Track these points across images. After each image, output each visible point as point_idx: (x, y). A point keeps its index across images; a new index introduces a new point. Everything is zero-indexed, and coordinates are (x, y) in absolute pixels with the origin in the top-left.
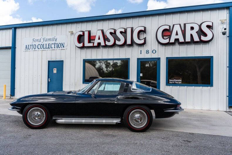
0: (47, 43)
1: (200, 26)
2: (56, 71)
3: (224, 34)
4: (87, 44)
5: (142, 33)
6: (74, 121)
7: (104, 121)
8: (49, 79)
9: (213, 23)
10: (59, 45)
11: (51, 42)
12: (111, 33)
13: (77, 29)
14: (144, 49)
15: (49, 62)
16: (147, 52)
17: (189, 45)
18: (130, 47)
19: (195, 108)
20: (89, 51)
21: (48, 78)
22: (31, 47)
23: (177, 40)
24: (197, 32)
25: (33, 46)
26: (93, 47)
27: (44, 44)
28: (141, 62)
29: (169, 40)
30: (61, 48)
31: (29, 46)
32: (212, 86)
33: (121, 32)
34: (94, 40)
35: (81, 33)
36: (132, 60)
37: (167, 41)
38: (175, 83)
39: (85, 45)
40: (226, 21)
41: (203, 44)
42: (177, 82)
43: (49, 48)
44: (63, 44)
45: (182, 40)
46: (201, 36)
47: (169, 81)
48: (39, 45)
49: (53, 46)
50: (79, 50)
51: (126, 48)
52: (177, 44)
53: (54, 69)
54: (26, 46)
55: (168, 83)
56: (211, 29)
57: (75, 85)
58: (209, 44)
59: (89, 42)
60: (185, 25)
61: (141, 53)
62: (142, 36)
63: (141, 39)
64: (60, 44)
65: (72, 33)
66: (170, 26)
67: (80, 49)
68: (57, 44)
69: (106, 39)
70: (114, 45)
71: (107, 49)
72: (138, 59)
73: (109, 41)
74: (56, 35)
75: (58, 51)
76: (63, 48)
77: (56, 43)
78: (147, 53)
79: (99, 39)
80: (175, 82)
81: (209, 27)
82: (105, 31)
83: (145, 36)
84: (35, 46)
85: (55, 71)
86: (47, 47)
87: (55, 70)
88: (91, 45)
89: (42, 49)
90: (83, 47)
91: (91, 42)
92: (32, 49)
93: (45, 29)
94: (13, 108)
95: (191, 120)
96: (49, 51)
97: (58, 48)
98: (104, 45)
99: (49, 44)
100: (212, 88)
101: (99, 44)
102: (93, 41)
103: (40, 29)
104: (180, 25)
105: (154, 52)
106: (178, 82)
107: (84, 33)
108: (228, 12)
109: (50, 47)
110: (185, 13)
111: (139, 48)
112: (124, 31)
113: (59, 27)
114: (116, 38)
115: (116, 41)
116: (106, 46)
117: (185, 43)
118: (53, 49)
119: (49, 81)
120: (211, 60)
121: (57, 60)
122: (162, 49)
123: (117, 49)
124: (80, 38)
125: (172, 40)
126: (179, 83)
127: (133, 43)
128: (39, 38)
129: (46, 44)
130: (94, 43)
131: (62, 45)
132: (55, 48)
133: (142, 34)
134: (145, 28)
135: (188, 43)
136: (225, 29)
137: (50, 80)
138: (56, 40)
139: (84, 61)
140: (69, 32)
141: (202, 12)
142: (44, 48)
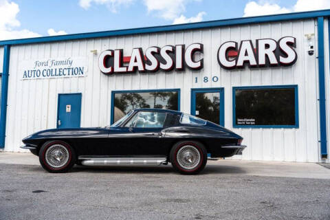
0: (58, 67)
1: (278, 43)
2: (70, 109)
3: (311, 53)
4: (117, 69)
7: (145, 161)
11: (63, 67)
12: (153, 53)
13: (104, 48)
14: (201, 76)
15: (60, 95)
16: (206, 80)
17: (264, 69)
18: (181, 73)
20: (120, 78)
21: (58, 120)
22: (33, 73)
23: (246, 62)
24: (274, 52)
25: (36, 73)
26: (127, 73)
27: (52, 70)
28: (197, 94)
29: (236, 63)
30: (78, 75)
31: (30, 72)
32: (297, 127)
33: (168, 52)
36: (183, 91)
37: (232, 64)
38: (246, 124)
40: (313, 37)
41: (283, 68)
43: (60, 75)
45: (253, 62)
46: (280, 57)
47: (237, 122)
48: (46, 70)
49: (66, 72)
50: (105, 78)
51: (175, 76)
52: (247, 68)
53: (67, 106)
54: (25, 72)
56: (293, 48)
58: (291, 67)
59: (121, 65)
60: (257, 41)
61: (196, 82)
63: (196, 61)
64: (78, 69)
65: (95, 53)
67: (107, 76)
68: (73, 69)
69: (145, 61)
70: (158, 70)
71: (148, 75)
72: (192, 90)
73: (150, 64)
74: (72, 56)
75: (74, 79)
76: (81, 75)
77: (71, 67)
79: (136, 61)
80: (245, 122)
82: (144, 51)
83: (202, 57)
84: (38, 72)
85: (68, 109)
86: (58, 73)
88: (124, 69)
89: (50, 77)
90: (112, 73)
91: (124, 65)
92: (34, 77)
93: (55, 47)
96: (60, 80)
97: (75, 76)
98: (143, 69)
99: (60, 69)
100: (297, 130)
101: (136, 68)
103: (48, 47)
104: (251, 41)
105: (215, 79)
106: (250, 122)
107: (113, 52)
108: (316, 24)
109: (61, 73)
110: (258, 25)
111: (194, 74)
112: (171, 50)
113: (77, 45)
114: (161, 60)
115: (161, 64)
116: (145, 72)
118: (67, 76)
119: (60, 124)
120: (295, 90)
121: (72, 93)
122: (227, 74)
123: (161, 76)
125: (240, 63)
126: (252, 123)
127: (184, 67)
128: (45, 60)
129: (56, 69)
131: (81, 70)
132: (69, 75)
134: (202, 46)
135: (262, 67)
136: (312, 47)
137: (61, 122)
138: (71, 63)
139: (113, 93)
140: (92, 51)
141: (280, 24)
142: (52, 75)
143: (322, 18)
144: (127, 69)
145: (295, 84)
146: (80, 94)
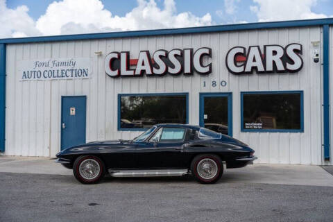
0: (60, 68)
1: (285, 50)
2: (74, 112)
3: (316, 61)
4: (124, 72)
8: (63, 124)
10: (80, 71)
11: (65, 68)
12: (161, 57)
13: (109, 48)
14: (209, 80)
15: (63, 97)
16: (214, 84)
17: (272, 75)
18: (189, 77)
20: (127, 82)
21: (62, 122)
22: (33, 74)
23: (254, 68)
24: (281, 58)
25: (36, 74)
26: (134, 76)
27: (54, 71)
28: (206, 99)
29: (245, 69)
30: (82, 77)
31: (30, 73)
32: (302, 131)
35: (116, 56)
36: (192, 95)
38: (253, 128)
39: (122, 73)
40: (319, 44)
41: (289, 74)
43: (62, 77)
44: (86, 70)
45: (261, 68)
46: (287, 63)
47: (244, 126)
48: (47, 71)
49: (69, 73)
50: (111, 81)
51: (182, 78)
52: (255, 72)
53: (71, 109)
54: (24, 72)
55: (243, 129)
56: (299, 55)
57: (106, 132)
58: (297, 74)
60: (265, 47)
61: (205, 86)
64: (82, 71)
65: (100, 55)
67: (113, 79)
68: (76, 70)
69: (153, 65)
70: (166, 73)
71: (155, 78)
72: (201, 94)
73: (158, 68)
74: (75, 57)
75: (78, 80)
76: (85, 77)
77: (75, 68)
79: (143, 64)
80: (253, 126)
81: (296, 51)
82: (151, 53)
84: (39, 73)
85: (73, 112)
86: (60, 74)
88: (131, 73)
89: (52, 78)
92: (34, 78)
93: (56, 46)
96: (63, 82)
97: (78, 77)
98: (151, 73)
99: (62, 70)
103: (48, 46)
104: (258, 47)
105: (223, 84)
106: (257, 126)
107: (119, 55)
108: (322, 31)
109: (64, 75)
111: (202, 78)
113: (79, 45)
115: (169, 67)
116: (153, 75)
118: (70, 77)
119: (64, 127)
120: (301, 95)
121: (76, 95)
122: (233, 79)
123: (169, 80)
124: (114, 63)
126: (259, 127)
127: (193, 72)
128: (46, 60)
129: (58, 71)
130: (135, 70)
131: (85, 72)
132: (72, 76)
134: (210, 50)
135: (269, 72)
136: (317, 55)
137: (65, 125)
138: (74, 65)
139: (120, 96)
140: (96, 53)
141: (287, 31)
142: (54, 77)
143: (328, 26)
144: (135, 72)
145: (301, 90)
146: (85, 97)
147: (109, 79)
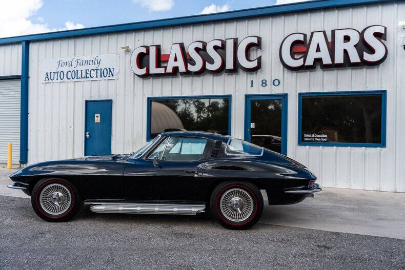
0: (84, 68)
1: (362, 35)
2: (99, 118)
5: (255, 48)
6: (121, 208)
7: (175, 209)
8: (87, 133)
9: (385, 28)
11: (90, 67)
12: (197, 50)
13: (137, 43)
14: (257, 78)
15: (87, 102)
16: (264, 83)
17: (341, 70)
18: (232, 75)
19: (352, 187)
20: (158, 82)
21: (86, 131)
22: (56, 75)
23: (318, 61)
24: (356, 46)
25: (59, 74)
26: (165, 75)
27: (77, 71)
28: (253, 102)
29: (304, 62)
30: (107, 78)
31: (52, 74)
32: (384, 145)
33: (216, 48)
34: (167, 61)
35: (144, 50)
36: (235, 98)
37: (299, 63)
38: (315, 141)
39: (151, 72)
41: (367, 68)
42: (319, 140)
43: (86, 78)
44: (112, 70)
45: (327, 60)
46: (364, 52)
47: (303, 137)
48: (70, 72)
49: (94, 74)
50: (139, 81)
51: (224, 77)
52: (318, 68)
53: (96, 115)
54: (47, 73)
56: (382, 40)
58: (378, 67)
59: (158, 65)
60: (333, 32)
61: (252, 86)
62: (254, 55)
63: (251, 59)
64: (107, 70)
65: (127, 50)
66: (305, 36)
67: (142, 79)
68: (101, 69)
69: (187, 60)
70: (203, 71)
71: (191, 77)
72: (247, 96)
73: (193, 64)
74: (100, 54)
75: (103, 82)
76: (111, 78)
77: (99, 68)
78: (264, 85)
79: (176, 60)
80: (315, 138)
81: (378, 35)
82: (186, 46)
83: (259, 53)
84: (62, 73)
85: (97, 119)
86: (84, 75)
87: (97, 117)
88: (161, 71)
89: (75, 80)
90: (147, 76)
91: (162, 65)
92: (57, 79)
93: (80, 42)
94: (16, 185)
95: (340, 208)
96: (86, 84)
97: (103, 78)
98: (184, 71)
99: (86, 70)
100: (384, 149)
101: (176, 69)
102: (165, 65)
103: (72, 42)
104: (324, 32)
105: (276, 83)
106: (321, 138)
107: (148, 48)
109: (88, 75)
110: (334, 10)
111: (249, 76)
112: (220, 45)
113: (105, 40)
114: (207, 59)
115: (207, 63)
116: (188, 73)
117: (333, 66)
118: (95, 78)
119: (88, 136)
120: (383, 97)
121: (101, 99)
122: (290, 77)
123: (209, 79)
124: (142, 60)
125: (310, 62)
126: (323, 140)
127: (237, 68)
128: (69, 59)
129: (82, 71)
130: (166, 68)
131: (110, 72)
132: (97, 77)
133: (254, 50)
134: (259, 39)
135: (339, 66)
137: (89, 134)
138: (99, 63)
139: (150, 100)
140: (123, 48)
142: (77, 78)
144: (165, 70)
145: (383, 89)
146: (110, 101)
147: (138, 79)
